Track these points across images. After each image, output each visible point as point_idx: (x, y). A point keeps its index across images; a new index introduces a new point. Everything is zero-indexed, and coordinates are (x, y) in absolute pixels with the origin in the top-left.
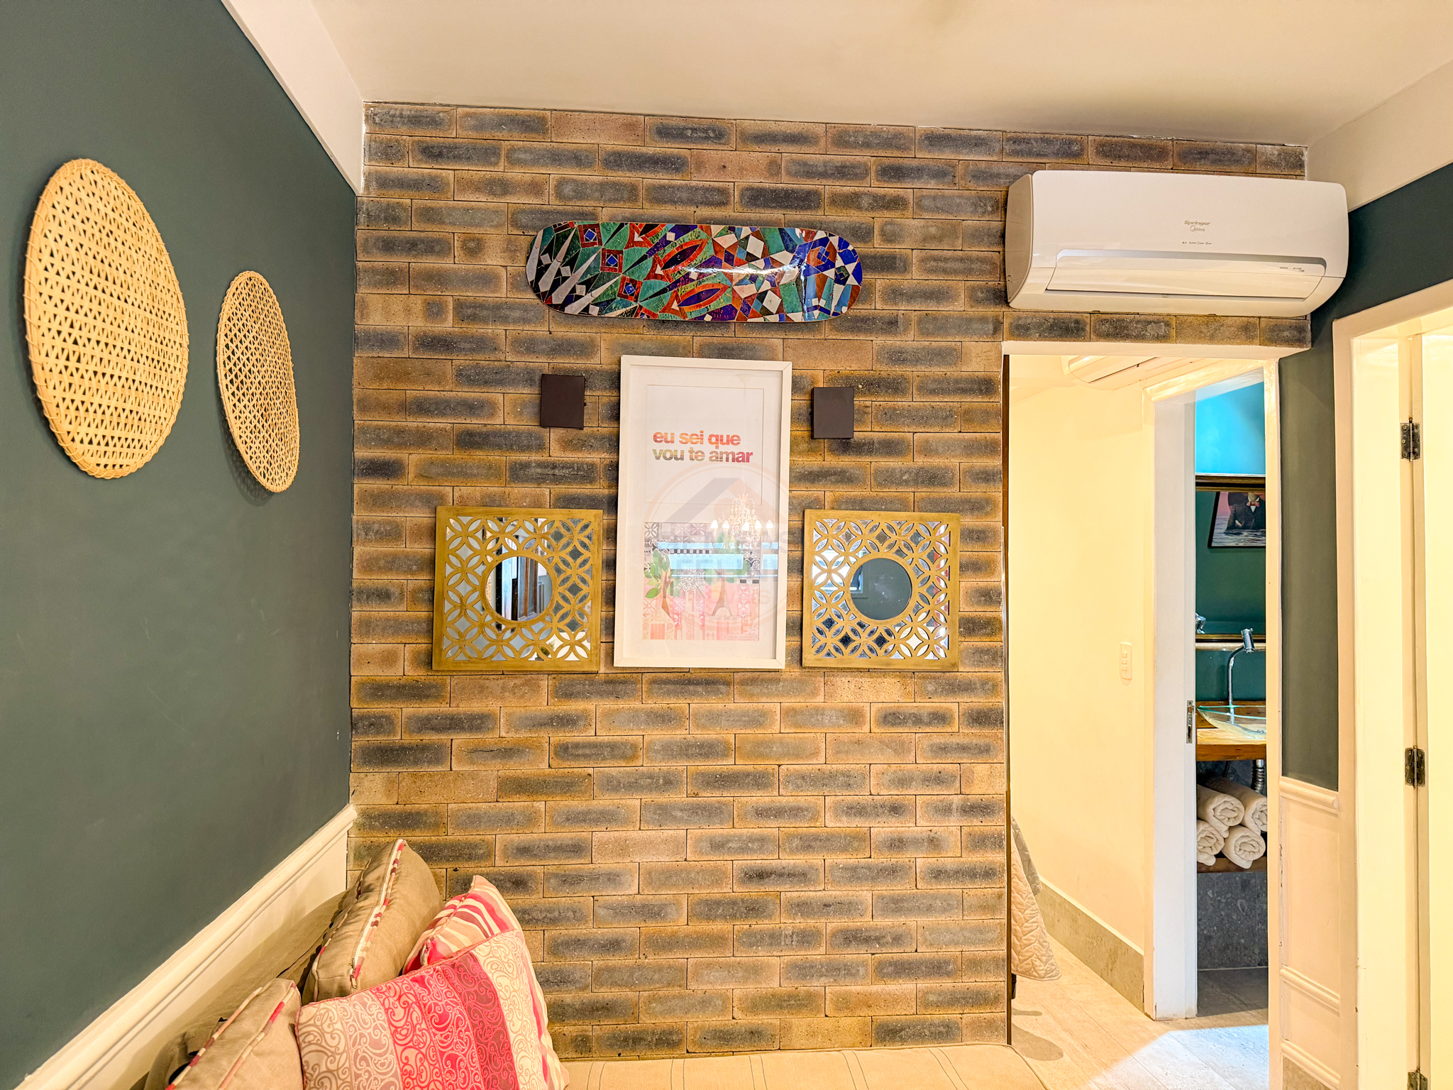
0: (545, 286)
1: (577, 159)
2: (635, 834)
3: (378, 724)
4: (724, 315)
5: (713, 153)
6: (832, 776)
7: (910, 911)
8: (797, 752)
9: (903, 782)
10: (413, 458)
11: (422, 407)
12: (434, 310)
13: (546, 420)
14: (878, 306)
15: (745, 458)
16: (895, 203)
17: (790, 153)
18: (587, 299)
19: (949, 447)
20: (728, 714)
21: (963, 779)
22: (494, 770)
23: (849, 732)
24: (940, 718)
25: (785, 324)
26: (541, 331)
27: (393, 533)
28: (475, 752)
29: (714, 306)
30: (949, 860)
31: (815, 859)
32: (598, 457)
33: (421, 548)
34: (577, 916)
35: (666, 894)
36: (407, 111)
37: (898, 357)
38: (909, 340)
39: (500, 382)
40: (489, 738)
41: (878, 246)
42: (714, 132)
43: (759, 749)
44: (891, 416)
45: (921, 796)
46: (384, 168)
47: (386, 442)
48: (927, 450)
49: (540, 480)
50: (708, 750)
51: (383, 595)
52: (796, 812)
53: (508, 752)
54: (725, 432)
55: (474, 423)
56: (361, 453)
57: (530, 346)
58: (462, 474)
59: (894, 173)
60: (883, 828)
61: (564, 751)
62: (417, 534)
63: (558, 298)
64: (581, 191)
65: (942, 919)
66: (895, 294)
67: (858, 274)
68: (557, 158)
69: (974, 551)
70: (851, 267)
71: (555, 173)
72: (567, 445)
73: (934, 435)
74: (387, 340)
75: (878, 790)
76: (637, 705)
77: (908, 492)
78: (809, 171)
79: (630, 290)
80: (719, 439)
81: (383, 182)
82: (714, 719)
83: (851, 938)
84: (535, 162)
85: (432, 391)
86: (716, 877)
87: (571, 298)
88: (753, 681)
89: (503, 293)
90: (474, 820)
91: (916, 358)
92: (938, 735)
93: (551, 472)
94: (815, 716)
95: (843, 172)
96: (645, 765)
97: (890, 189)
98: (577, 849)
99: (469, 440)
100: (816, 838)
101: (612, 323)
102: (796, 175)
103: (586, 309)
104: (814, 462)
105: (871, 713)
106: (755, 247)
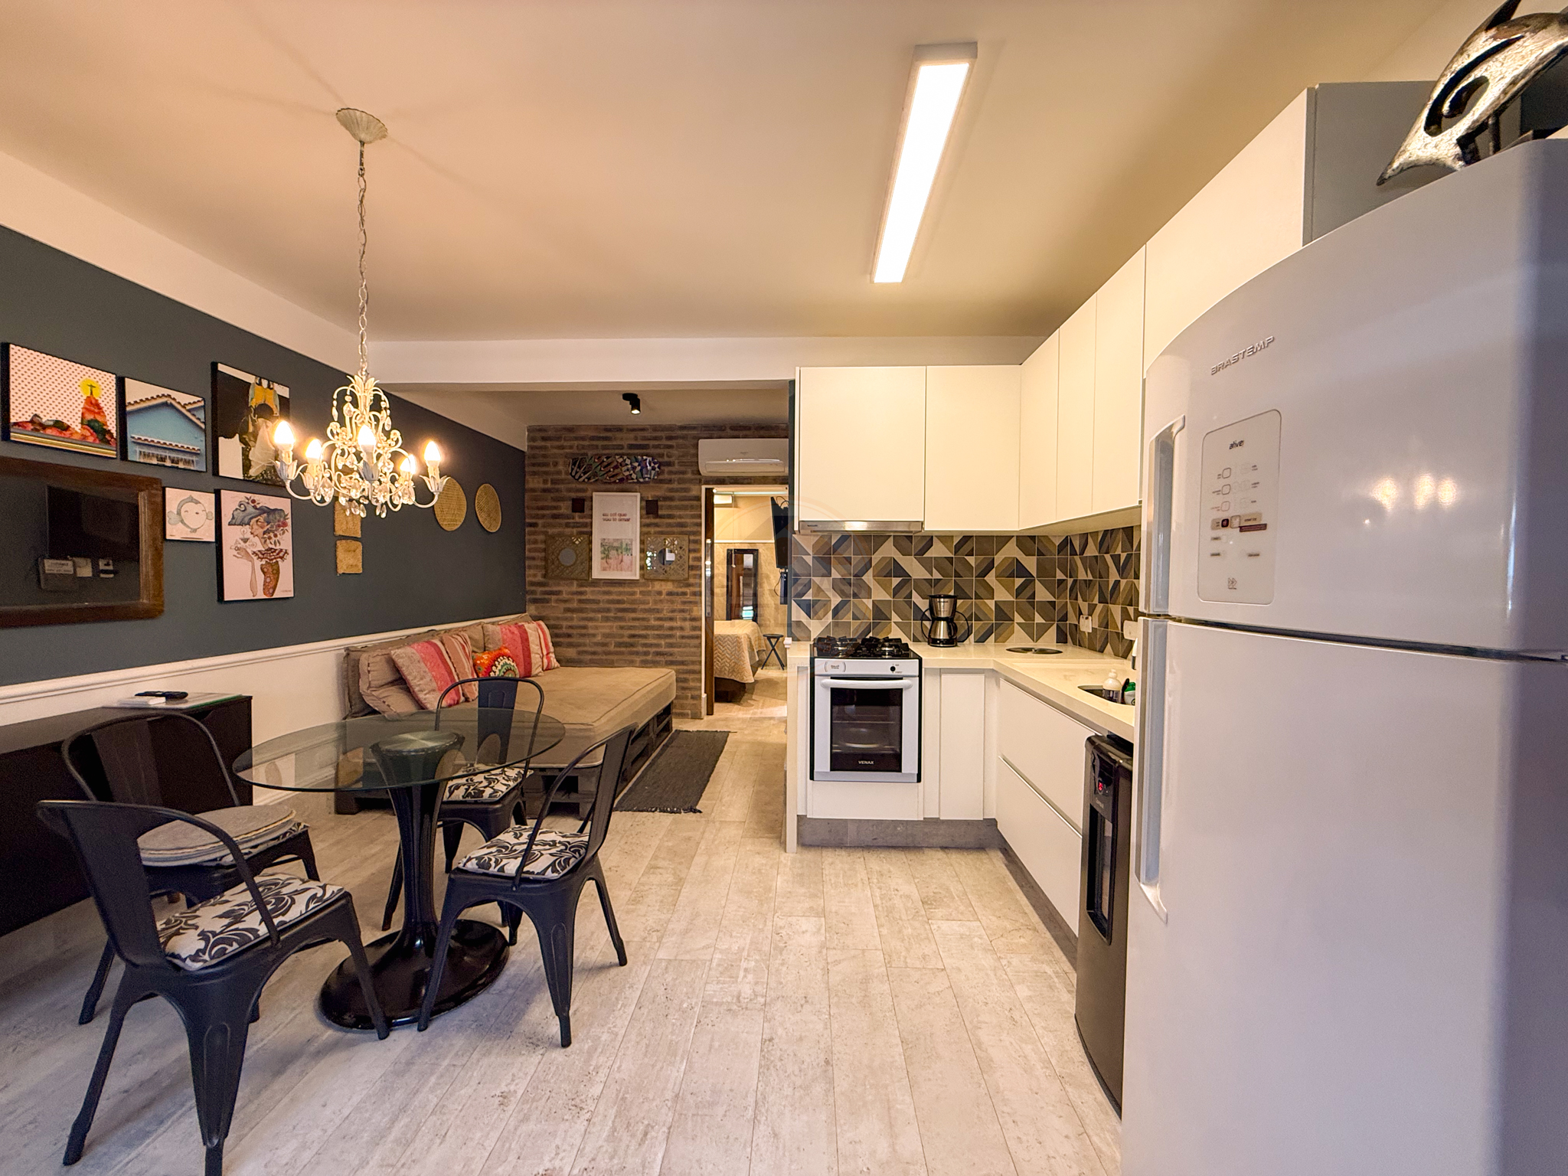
0: (573, 474)
1: (583, 439)
2: (600, 624)
3: (533, 592)
4: (621, 480)
5: (619, 435)
6: (654, 609)
7: (675, 647)
8: (644, 603)
9: (673, 611)
10: (540, 522)
11: (542, 508)
12: (545, 482)
13: (574, 510)
14: (666, 476)
15: (628, 520)
16: (671, 447)
17: (641, 434)
18: (583, 478)
19: (687, 516)
20: (624, 592)
21: (691, 611)
22: (563, 606)
23: (658, 598)
24: (684, 594)
25: (639, 482)
26: (574, 486)
27: (535, 542)
28: (557, 601)
29: (618, 478)
30: (686, 633)
31: (649, 632)
32: (588, 520)
33: (543, 546)
34: (585, 645)
35: (608, 640)
36: (538, 428)
37: (671, 490)
38: (675, 486)
39: (564, 501)
40: (560, 597)
41: (666, 459)
42: (619, 429)
43: (633, 602)
44: (670, 507)
45: (678, 615)
46: (532, 444)
47: (534, 518)
48: (680, 517)
49: (573, 527)
50: (619, 602)
51: (533, 558)
52: (643, 619)
53: (565, 601)
54: (622, 513)
55: (555, 512)
56: (527, 520)
57: (569, 490)
58: (554, 526)
59: (669, 438)
60: (667, 624)
61: (580, 601)
62: (542, 542)
63: (577, 478)
64: (583, 447)
65: (684, 649)
66: (671, 473)
67: (659, 467)
68: (576, 439)
69: (692, 546)
70: (656, 466)
71: (576, 443)
72: (580, 517)
73: (681, 513)
74: (533, 490)
75: (665, 614)
76: (599, 589)
77: (675, 529)
78: (645, 438)
79: (595, 475)
80: (621, 515)
81: (531, 447)
82: (620, 593)
83: (658, 654)
84: (570, 440)
85: (546, 504)
86: (622, 636)
87: (580, 477)
88: (631, 583)
89: (563, 476)
90: (558, 618)
91: (677, 491)
92: (684, 598)
93: (576, 525)
94: (649, 593)
95: (655, 438)
96: (602, 605)
97: (669, 443)
98: (585, 627)
99: (555, 517)
100: (649, 626)
101: (591, 483)
102: (642, 440)
103: (584, 481)
104: (648, 521)
105: (664, 592)
106: (628, 462)
